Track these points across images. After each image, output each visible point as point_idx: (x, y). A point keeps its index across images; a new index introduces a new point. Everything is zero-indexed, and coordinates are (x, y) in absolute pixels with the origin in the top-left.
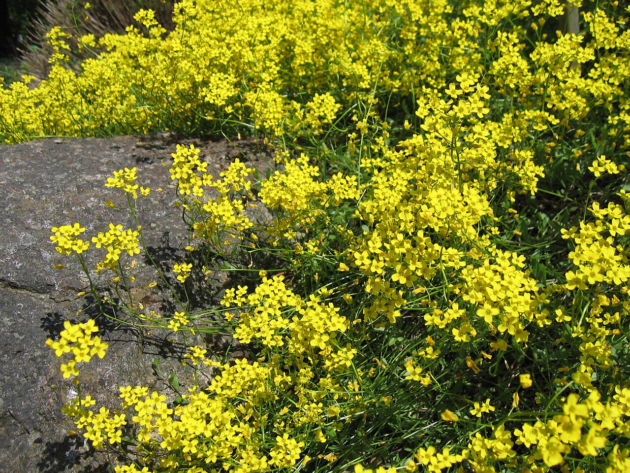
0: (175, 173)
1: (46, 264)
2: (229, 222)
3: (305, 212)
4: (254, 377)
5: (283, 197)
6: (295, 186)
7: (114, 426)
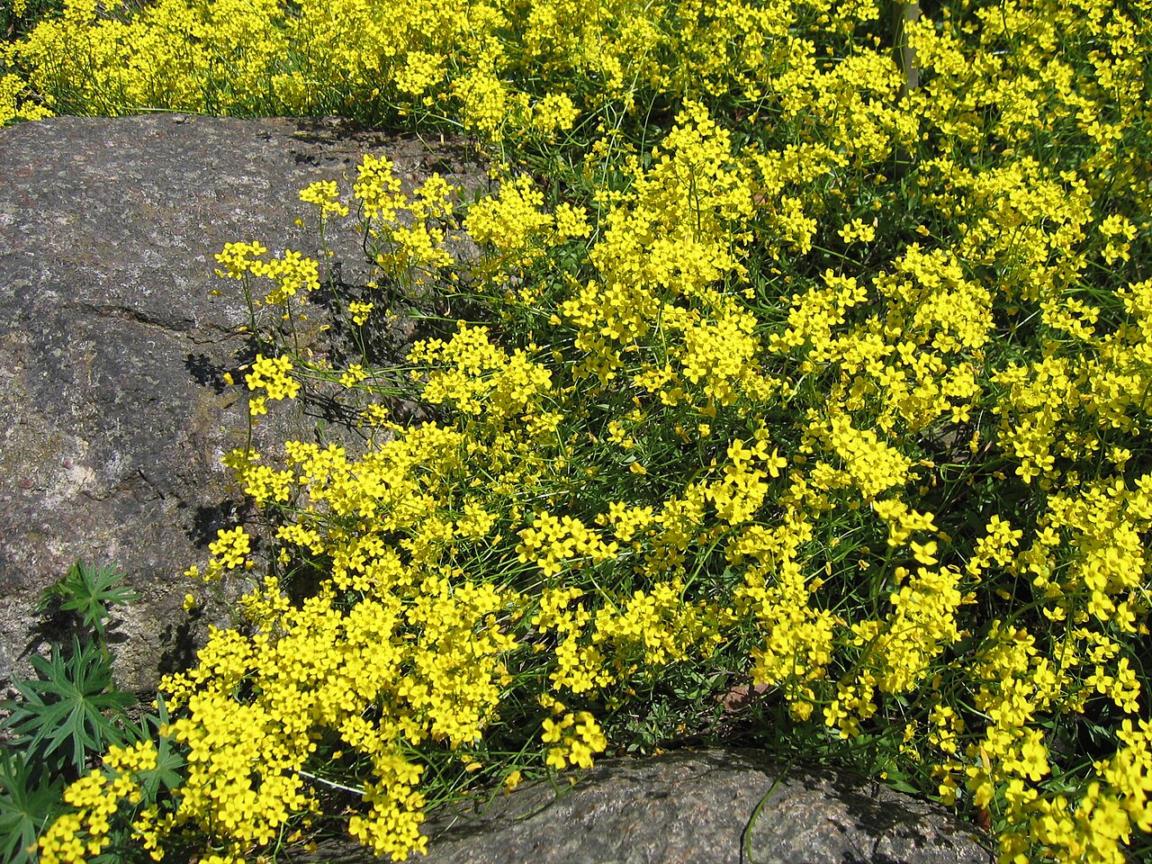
0: (361, 191)
1: (181, 293)
2: (425, 255)
3: (522, 250)
4: (443, 442)
5: (494, 230)
6: (511, 217)
7: (280, 482)
